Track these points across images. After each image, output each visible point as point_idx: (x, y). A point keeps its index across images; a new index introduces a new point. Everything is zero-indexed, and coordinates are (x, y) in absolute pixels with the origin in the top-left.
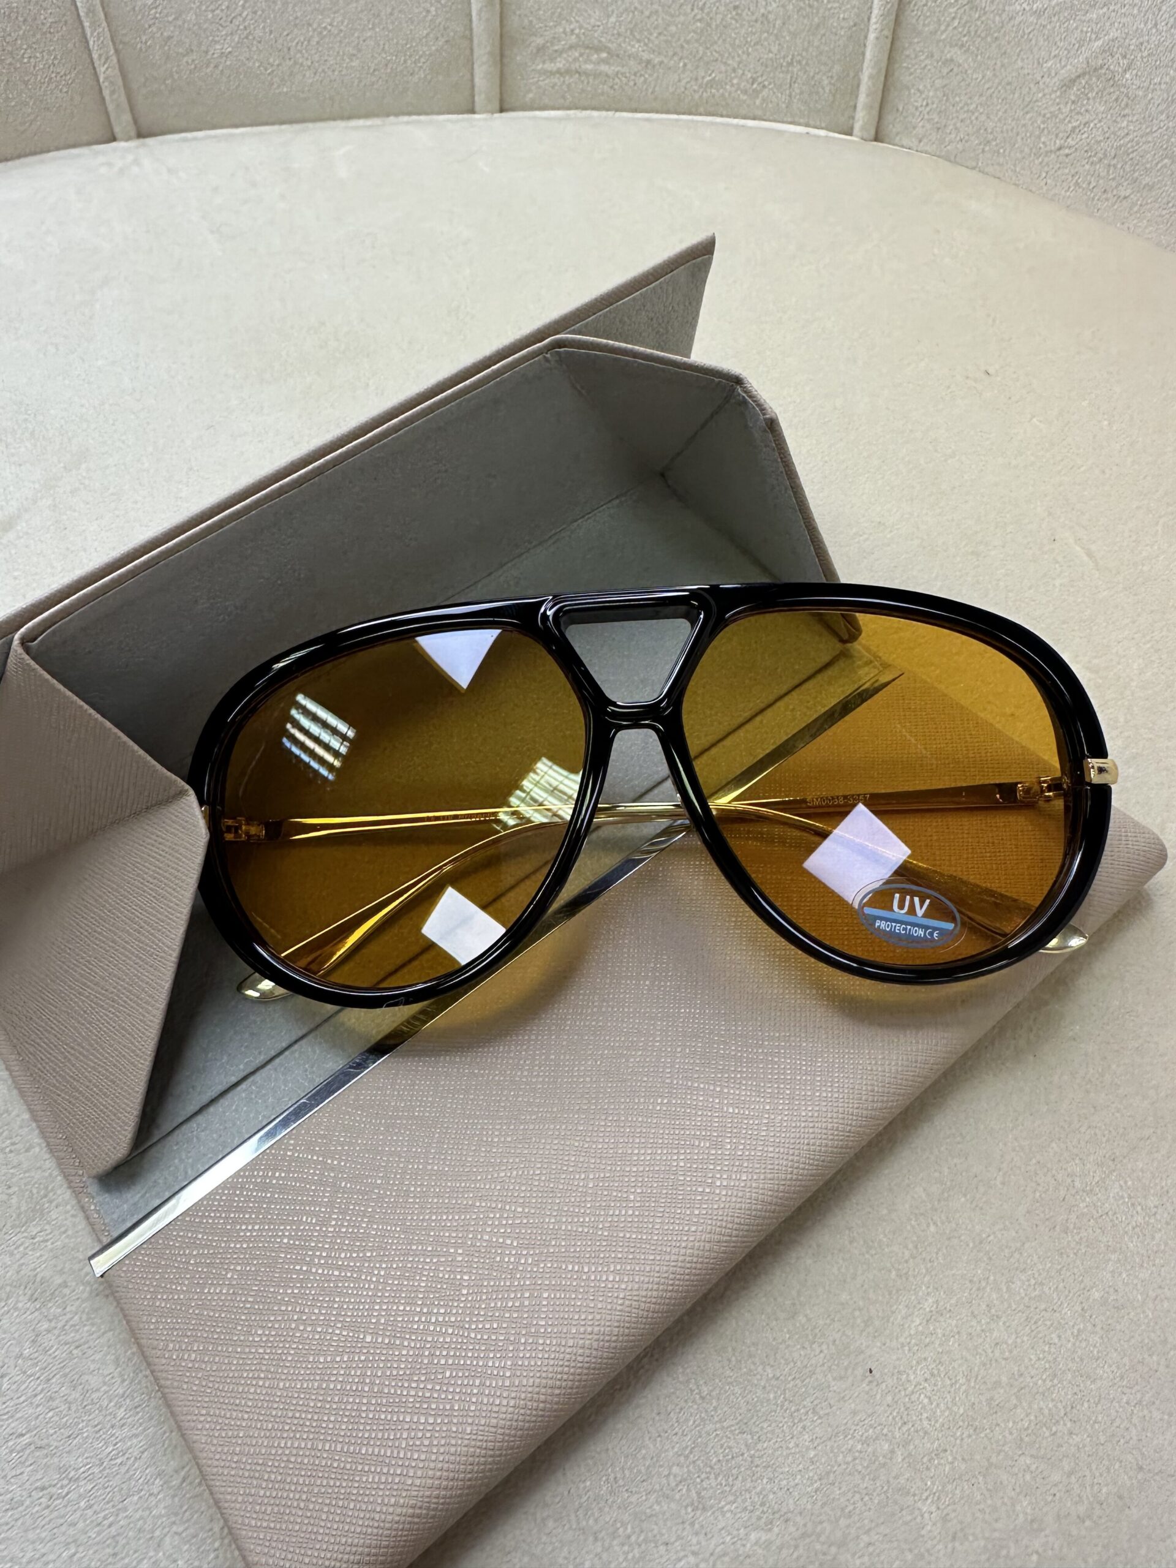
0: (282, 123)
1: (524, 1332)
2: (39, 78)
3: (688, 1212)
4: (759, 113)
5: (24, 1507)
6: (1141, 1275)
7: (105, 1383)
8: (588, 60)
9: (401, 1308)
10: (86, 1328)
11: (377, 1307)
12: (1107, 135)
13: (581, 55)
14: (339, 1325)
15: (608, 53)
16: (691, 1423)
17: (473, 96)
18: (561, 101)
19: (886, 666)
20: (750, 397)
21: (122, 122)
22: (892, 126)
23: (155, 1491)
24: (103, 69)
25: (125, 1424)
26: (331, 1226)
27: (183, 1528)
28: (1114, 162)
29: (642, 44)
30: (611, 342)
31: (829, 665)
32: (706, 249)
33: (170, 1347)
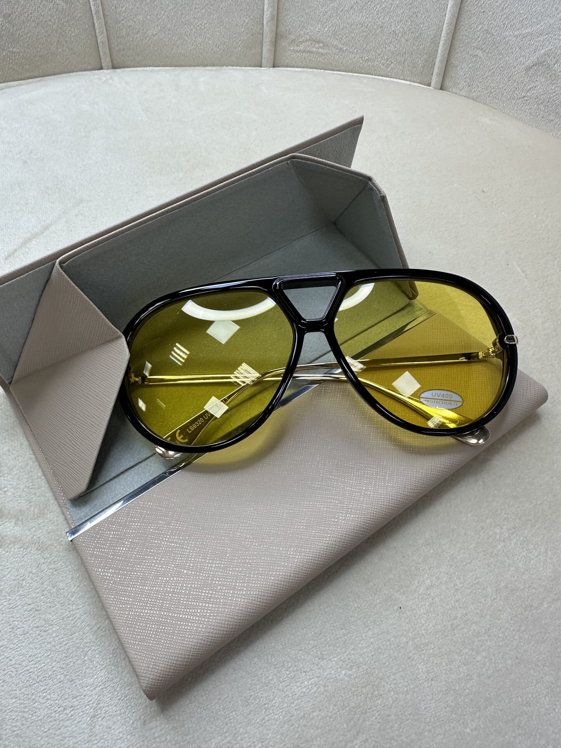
0: (176, 66)
2: (72, 39)
3: (326, 529)
4: (389, 74)
5: (29, 634)
6: (523, 578)
7: (67, 586)
8: (314, 47)
9: (200, 560)
10: (60, 564)
11: (189, 558)
12: (545, 92)
13: (311, 44)
15: (323, 44)
16: (320, 623)
17: (262, 60)
19: (428, 311)
20: (375, 186)
21: (106, 61)
22: (448, 83)
23: (86, 632)
24: (100, 38)
25: (74, 604)
26: (171, 526)
27: (96, 648)
28: (547, 104)
29: (339, 41)
30: (316, 158)
31: (403, 309)
32: (360, 122)
33: (100, 570)
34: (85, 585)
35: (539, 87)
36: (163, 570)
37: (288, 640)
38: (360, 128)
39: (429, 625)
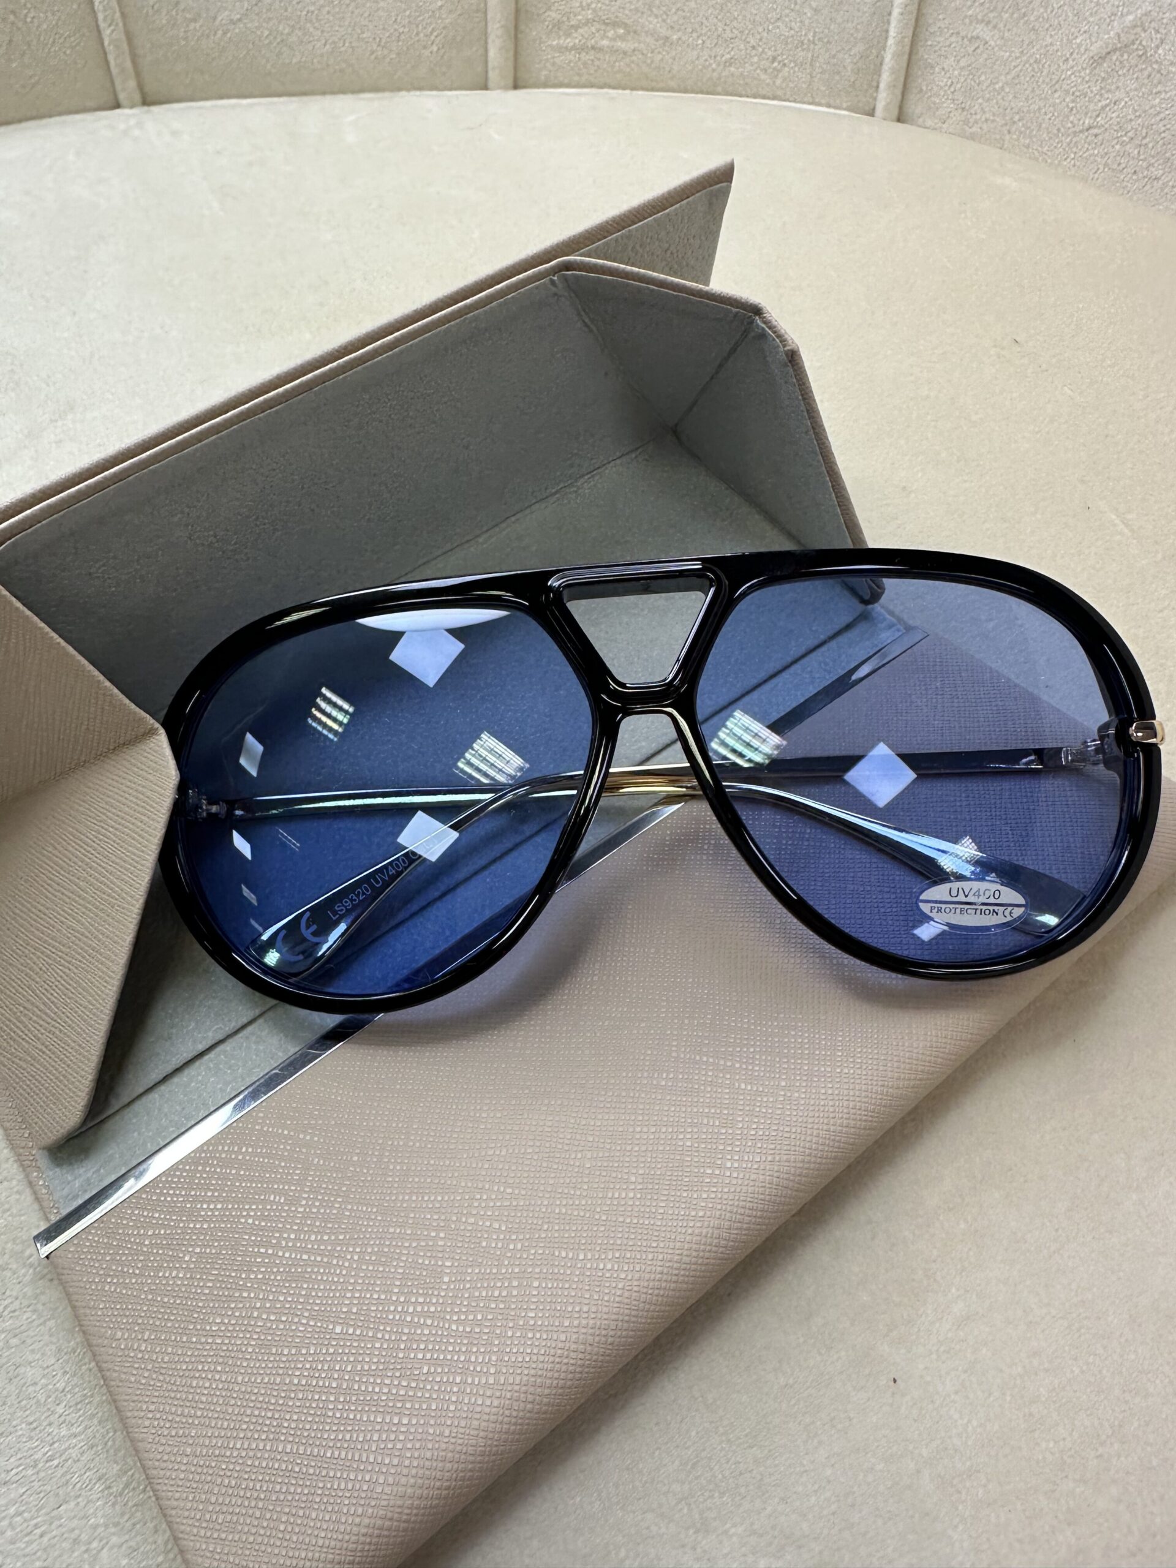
0: (292, 95)
1: (511, 1325)
2: (42, 38)
3: (695, 1196)
4: (779, 93)
7: (43, 1377)
8: (604, 37)
9: (375, 1296)
10: (25, 1316)
11: (349, 1295)
12: (1137, 114)
13: (598, 31)
14: (306, 1314)
15: (625, 28)
16: (693, 1434)
17: (487, 72)
18: (576, 78)
19: (909, 629)
20: (769, 327)
21: (127, 87)
22: (915, 107)
23: (95, 1497)
24: (108, 32)
25: (64, 1422)
26: (302, 1206)
27: (123, 1540)
28: (1144, 142)
29: (660, 19)
30: (622, 266)
31: (848, 627)
32: (723, 177)
33: (119, 1334)
34: (90, 1370)
35: (1123, 103)
36: (282, 1327)
37: (616, 1486)
38: (726, 192)
39: (969, 1421)
